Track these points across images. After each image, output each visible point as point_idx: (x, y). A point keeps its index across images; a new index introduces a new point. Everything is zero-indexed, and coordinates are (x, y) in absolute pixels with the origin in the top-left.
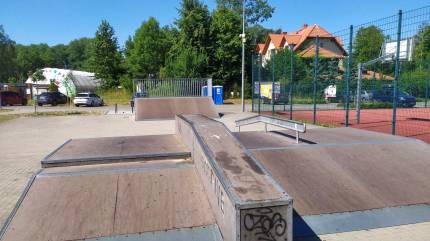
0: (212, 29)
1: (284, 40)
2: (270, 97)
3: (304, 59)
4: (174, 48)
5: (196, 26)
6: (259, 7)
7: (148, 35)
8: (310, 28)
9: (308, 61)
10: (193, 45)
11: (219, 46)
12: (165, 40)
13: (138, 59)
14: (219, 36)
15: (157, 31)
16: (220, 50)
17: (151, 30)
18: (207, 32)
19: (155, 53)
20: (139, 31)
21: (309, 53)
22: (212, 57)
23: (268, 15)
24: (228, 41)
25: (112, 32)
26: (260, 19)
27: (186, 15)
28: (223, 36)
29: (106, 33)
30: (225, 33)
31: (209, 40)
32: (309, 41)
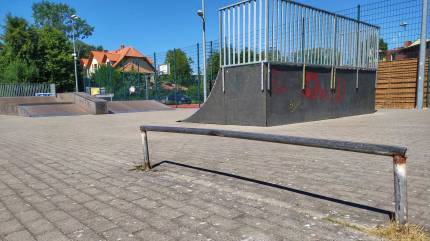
0: (40, 45)
1: (105, 57)
3: (123, 73)
5: (24, 42)
6: (78, 25)
8: (126, 49)
9: (127, 75)
10: (21, 57)
11: (47, 59)
14: (46, 51)
16: (49, 63)
18: (36, 47)
21: (128, 68)
22: (42, 69)
23: (88, 33)
24: (55, 56)
26: (81, 36)
27: (12, 32)
28: (50, 51)
30: (52, 49)
31: (37, 54)
32: (126, 58)
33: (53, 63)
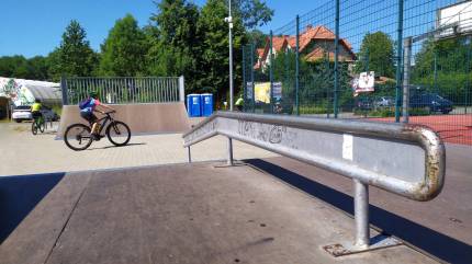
0: (198, 26)
1: (286, 43)
2: (268, 102)
3: (309, 63)
4: (153, 50)
5: (179, 22)
7: (123, 35)
8: (315, 28)
9: (314, 65)
10: (176, 45)
11: (208, 47)
12: (144, 42)
13: (112, 64)
14: (207, 34)
15: (135, 32)
16: (209, 51)
17: (127, 29)
18: (193, 29)
19: (133, 56)
20: (113, 30)
21: (316, 56)
22: (199, 60)
23: (267, 19)
24: (218, 40)
25: (83, 35)
26: (259, 23)
27: (166, 9)
28: (212, 34)
29: (75, 35)
30: (215, 30)
31: (195, 38)
32: (314, 42)
33: (213, 49)
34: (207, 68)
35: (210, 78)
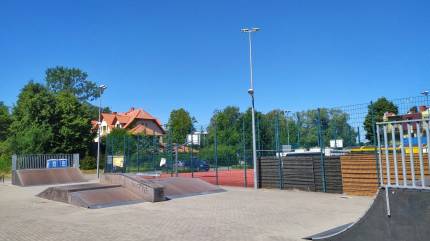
0: (57, 110)
1: (115, 119)
2: (121, 166)
3: (133, 136)
5: (43, 107)
6: (88, 87)
8: (136, 111)
14: (63, 116)
22: (57, 134)
23: (97, 96)
26: (90, 98)
28: (66, 116)
32: (136, 121)
33: (69, 127)
34: (61, 139)
35: (63, 146)
